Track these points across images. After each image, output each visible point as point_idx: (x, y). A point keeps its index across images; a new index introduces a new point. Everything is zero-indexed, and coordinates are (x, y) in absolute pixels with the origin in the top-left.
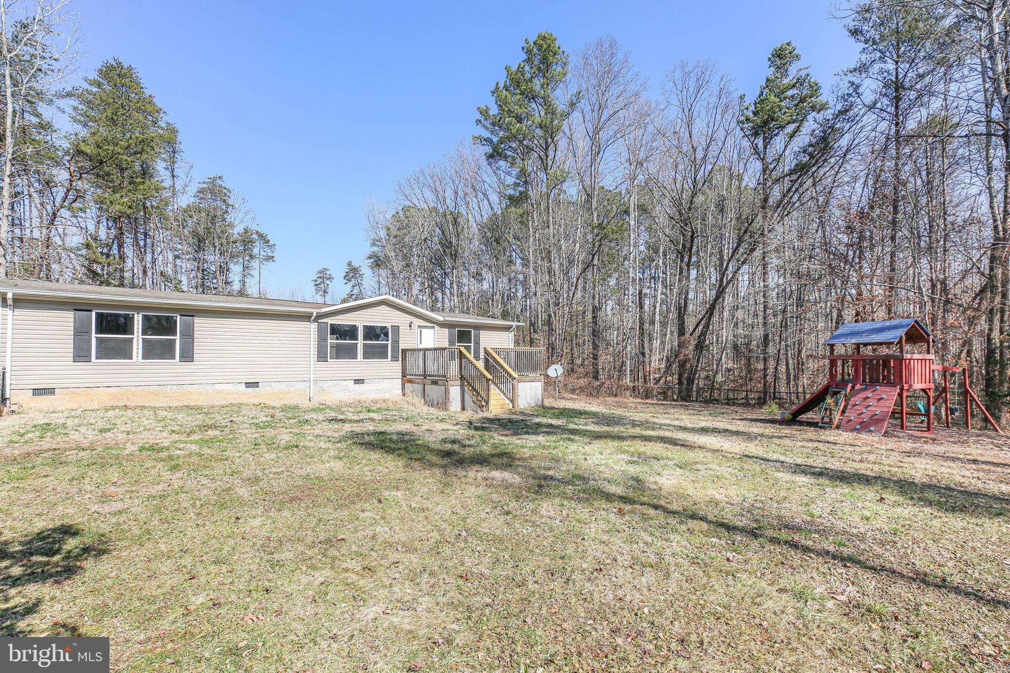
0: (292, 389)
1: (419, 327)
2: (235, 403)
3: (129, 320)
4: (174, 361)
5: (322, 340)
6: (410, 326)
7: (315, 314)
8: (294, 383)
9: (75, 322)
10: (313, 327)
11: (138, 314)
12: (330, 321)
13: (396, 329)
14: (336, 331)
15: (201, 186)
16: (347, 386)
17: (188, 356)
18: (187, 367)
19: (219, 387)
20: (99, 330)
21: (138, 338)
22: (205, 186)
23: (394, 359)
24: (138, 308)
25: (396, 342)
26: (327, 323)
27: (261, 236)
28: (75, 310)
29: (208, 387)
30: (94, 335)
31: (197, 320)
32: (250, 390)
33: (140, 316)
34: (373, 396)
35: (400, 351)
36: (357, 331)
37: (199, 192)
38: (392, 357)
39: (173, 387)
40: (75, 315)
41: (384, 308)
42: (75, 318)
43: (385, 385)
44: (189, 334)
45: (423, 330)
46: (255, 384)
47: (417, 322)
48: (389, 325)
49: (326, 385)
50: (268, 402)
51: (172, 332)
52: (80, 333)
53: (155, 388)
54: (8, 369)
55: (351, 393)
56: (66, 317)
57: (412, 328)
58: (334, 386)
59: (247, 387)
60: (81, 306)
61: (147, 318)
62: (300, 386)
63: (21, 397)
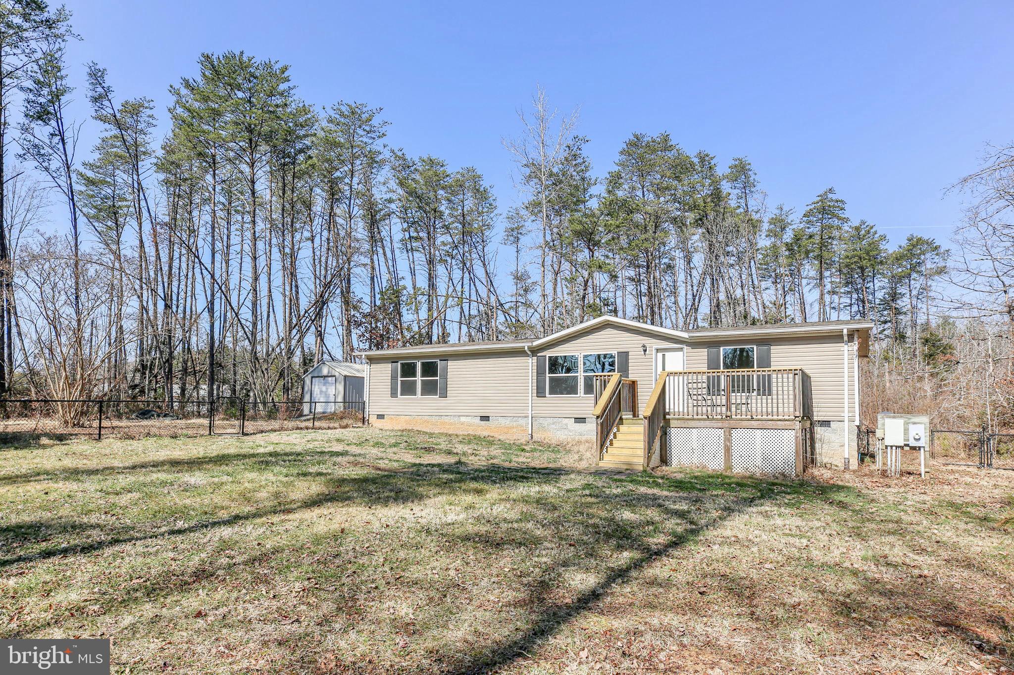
0: (514, 424)
1: (658, 350)
2: (472, 433)
3: (415, 366)
4: (437, 396)
5: (540, 373)
6: (645, 350)
8: (516, 418)
10: (531, 363)
11: (419, 361)
12: (548, 354)
13: (624, 356)
14: (554, 364)
15: (809, 208)
16: (566, 425)
17: (444, 395)
18: (443, 401)
19: (463, 419)
20: (402, 375)
21: (419, 379)
22: (813, 206)
24: (419, 357)
25: (625, 372)
26: (545, 356)
28: (392, 362)
29: (456, 419)
30: (399, 378)
31: (450, 363)
32: (483, 422)
33: (420, 363)
36: (577, 362)
39: (436, 417)
40: (392, 365)
41: (609, 332)
42: (392, 368)
44: (445, 377)
45: (667, 354)
46: (485, 418)
47: (654, 344)
48: (614, 352)
49: (545, 422)
50: (496, 435)
51: (435, 374)
52: (394, 378)
53: (426, 418)
54: (367, 401)
55: (571, 434)
56: (387, 367)
57: (647, 352)
58: (553, 424)
59: (481, 420)
60: (393, 360)
61: (423, 364)
62: (522, 422)
63: (373, 419)
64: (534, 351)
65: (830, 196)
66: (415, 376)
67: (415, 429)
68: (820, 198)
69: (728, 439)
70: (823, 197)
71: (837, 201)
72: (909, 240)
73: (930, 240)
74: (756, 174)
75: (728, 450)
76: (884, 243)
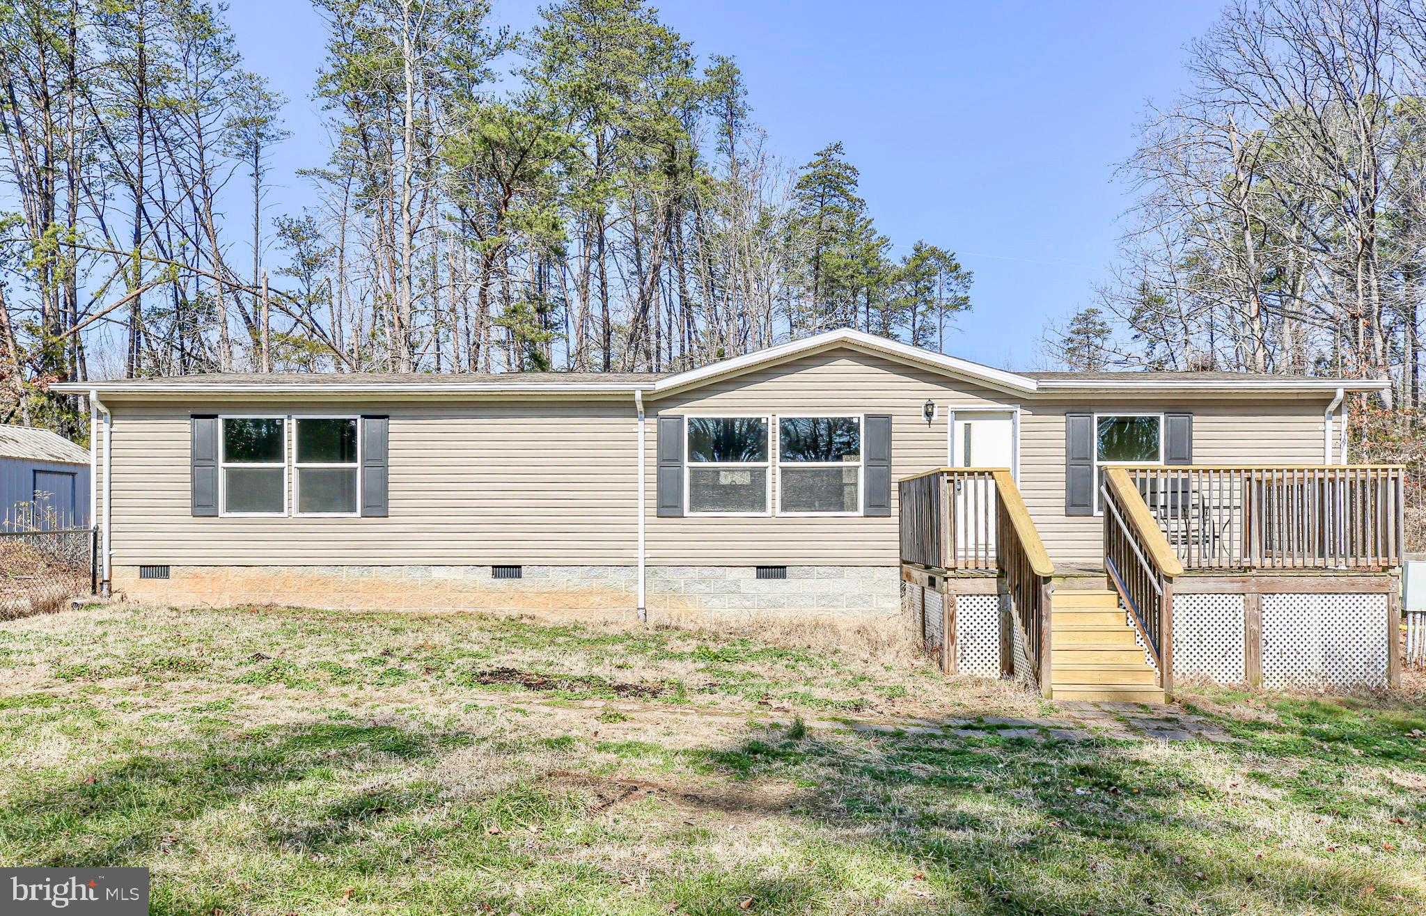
0: (595, 584)
1: (959, 414)
2: (470, 610)
3: (276, 430)
4: (353, 515)
5: (667, 460)
6: (929, 415)
7: (638, 395)
8: (601, 570)
9: (193, 441)
10: (641, 432)
11: (289, 417)
12: (690, 412)
13: (881, 424)
14: (706, 437)
15: (804, 173)
16: (736, 582)
17: (378, 506)
18: (375, 528)
19: (438, 573)
20: (231, 455)
21: (291, 465)
22: (810, 171)
23: (872, 511)
24: (290, 406)
25: (881, 460)
26: (681, 418)
27: (942, 257)
28: (195, 416)
29: (418, 573)
30: (222, 464)
31: (394, 426)
32: (502, 583)
33: (294, 422)
34: (809, 612)
35: (895, 486)
36: (766, 437)
37: (799, 186)
38: (869, 505)
39: (351, 570)
40: (193, 425)
41: (844, 366)
42: (193, 433)
43: (850, 583)
44: (379, 462)
45: (977, 425)
46: (510, 571)
47: (949, 400)
48: (858, 416)
49: (680, 578)
50: (540, 613)
51: (348, 453)
52: (201, 460)
53: (322, 571)
54: (104, 528)
55: (748, 604)
56: (181, 430)
57: (934, 418)
58: (702, 580)
59: (495, 575)
60: (200, 410)
61: (304, 426)
62: (616, 578)
63: (125, 579)
64: (653, 404)
65: (836, 156)
66: (281, 459)
67: (283, 603)
68: (821, 158)
69: (1254, 617)
70: (825, 156)
71: (847, 168)
72: (917, 250)
73: (949, 254)
74: (746, 93)
75: (1254, 642)
76: (884, 250)
